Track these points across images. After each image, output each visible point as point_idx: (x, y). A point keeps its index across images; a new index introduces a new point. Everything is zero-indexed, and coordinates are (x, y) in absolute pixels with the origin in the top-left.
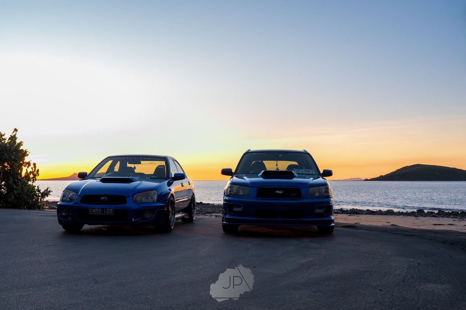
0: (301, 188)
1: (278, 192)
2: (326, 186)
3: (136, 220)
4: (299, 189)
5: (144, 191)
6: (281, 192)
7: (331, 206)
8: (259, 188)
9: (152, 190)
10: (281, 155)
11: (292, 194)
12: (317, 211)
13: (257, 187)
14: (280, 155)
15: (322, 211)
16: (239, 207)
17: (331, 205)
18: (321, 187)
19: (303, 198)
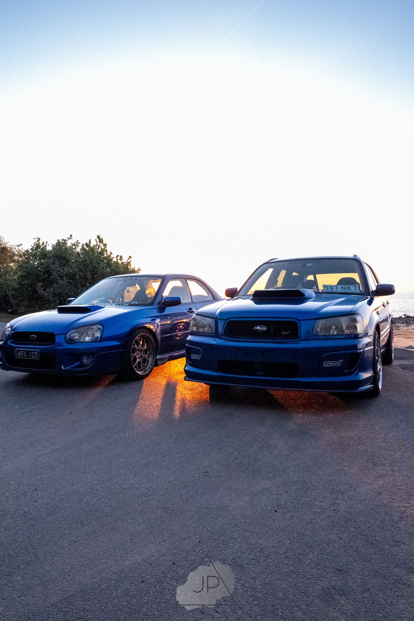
0: (299, 320)
1: (258, 328)
2: (352, 317)
3: (66, 368)
4: (295, 322)
5: (87, 325)
6: (265, 328)
7: (360, 353)
8: (229, 322)
9: (96, 324)
10: (310, 265)
11: (284, 333)
12: (327, 364)
13: (226, 320)
14: (308, 265)
15: (338, 364)
16: (197, 352)
17: (359, 351)
18: (339, 318)
19: (301, 340)
